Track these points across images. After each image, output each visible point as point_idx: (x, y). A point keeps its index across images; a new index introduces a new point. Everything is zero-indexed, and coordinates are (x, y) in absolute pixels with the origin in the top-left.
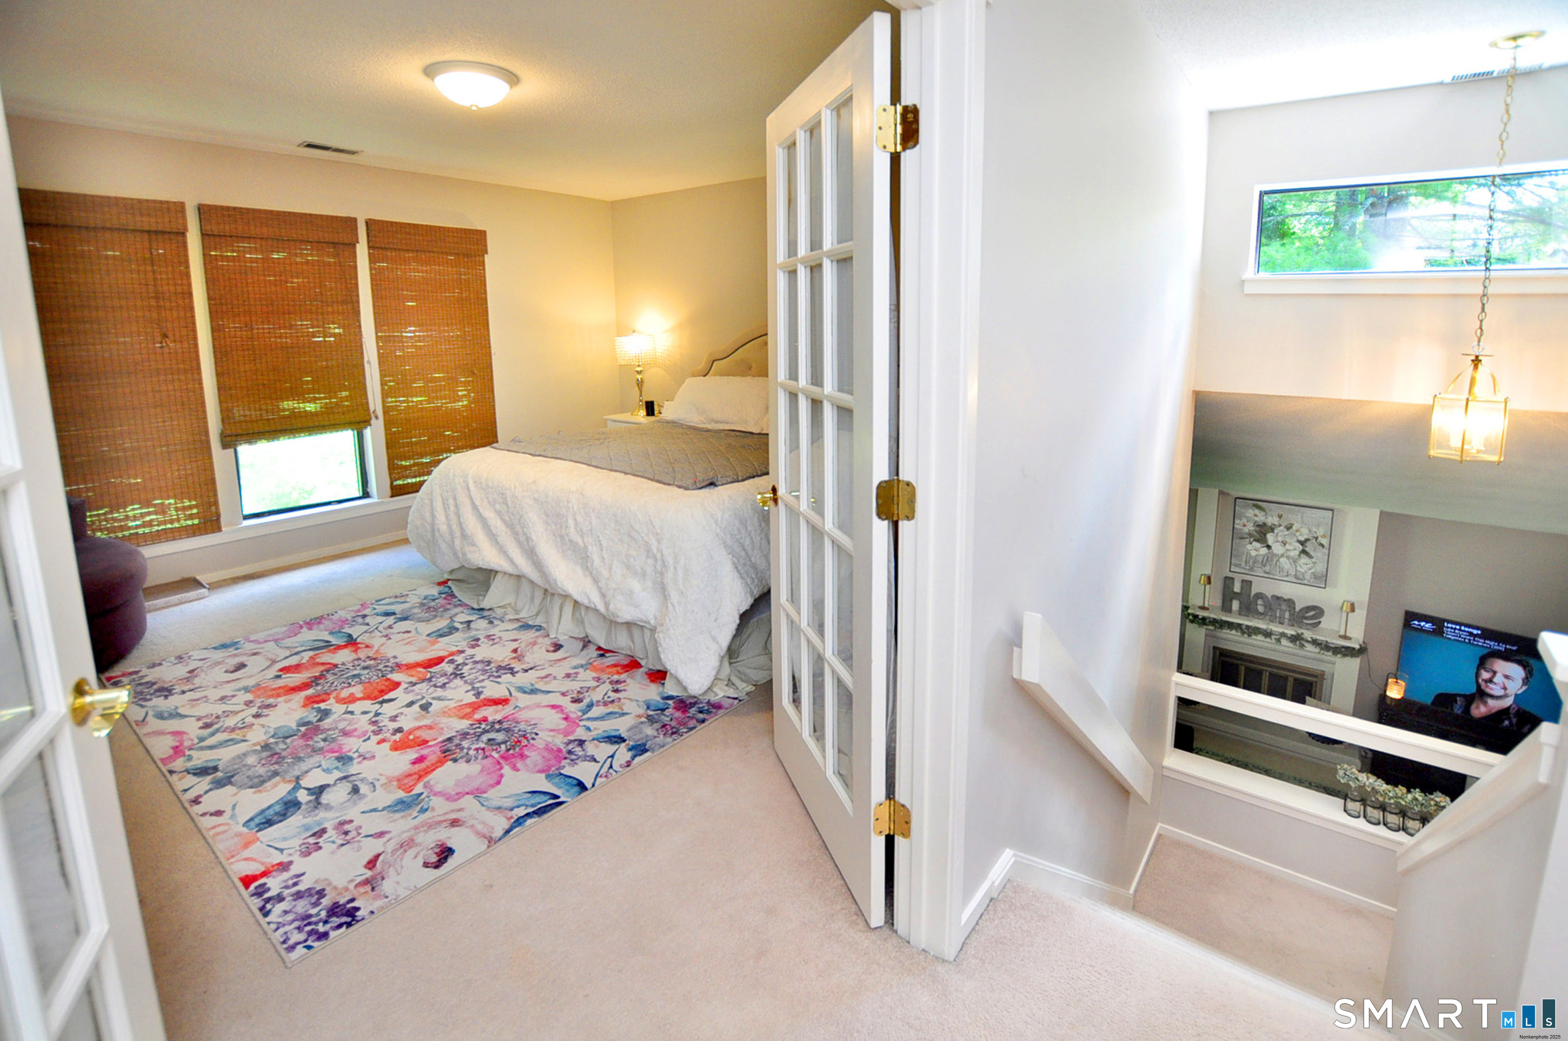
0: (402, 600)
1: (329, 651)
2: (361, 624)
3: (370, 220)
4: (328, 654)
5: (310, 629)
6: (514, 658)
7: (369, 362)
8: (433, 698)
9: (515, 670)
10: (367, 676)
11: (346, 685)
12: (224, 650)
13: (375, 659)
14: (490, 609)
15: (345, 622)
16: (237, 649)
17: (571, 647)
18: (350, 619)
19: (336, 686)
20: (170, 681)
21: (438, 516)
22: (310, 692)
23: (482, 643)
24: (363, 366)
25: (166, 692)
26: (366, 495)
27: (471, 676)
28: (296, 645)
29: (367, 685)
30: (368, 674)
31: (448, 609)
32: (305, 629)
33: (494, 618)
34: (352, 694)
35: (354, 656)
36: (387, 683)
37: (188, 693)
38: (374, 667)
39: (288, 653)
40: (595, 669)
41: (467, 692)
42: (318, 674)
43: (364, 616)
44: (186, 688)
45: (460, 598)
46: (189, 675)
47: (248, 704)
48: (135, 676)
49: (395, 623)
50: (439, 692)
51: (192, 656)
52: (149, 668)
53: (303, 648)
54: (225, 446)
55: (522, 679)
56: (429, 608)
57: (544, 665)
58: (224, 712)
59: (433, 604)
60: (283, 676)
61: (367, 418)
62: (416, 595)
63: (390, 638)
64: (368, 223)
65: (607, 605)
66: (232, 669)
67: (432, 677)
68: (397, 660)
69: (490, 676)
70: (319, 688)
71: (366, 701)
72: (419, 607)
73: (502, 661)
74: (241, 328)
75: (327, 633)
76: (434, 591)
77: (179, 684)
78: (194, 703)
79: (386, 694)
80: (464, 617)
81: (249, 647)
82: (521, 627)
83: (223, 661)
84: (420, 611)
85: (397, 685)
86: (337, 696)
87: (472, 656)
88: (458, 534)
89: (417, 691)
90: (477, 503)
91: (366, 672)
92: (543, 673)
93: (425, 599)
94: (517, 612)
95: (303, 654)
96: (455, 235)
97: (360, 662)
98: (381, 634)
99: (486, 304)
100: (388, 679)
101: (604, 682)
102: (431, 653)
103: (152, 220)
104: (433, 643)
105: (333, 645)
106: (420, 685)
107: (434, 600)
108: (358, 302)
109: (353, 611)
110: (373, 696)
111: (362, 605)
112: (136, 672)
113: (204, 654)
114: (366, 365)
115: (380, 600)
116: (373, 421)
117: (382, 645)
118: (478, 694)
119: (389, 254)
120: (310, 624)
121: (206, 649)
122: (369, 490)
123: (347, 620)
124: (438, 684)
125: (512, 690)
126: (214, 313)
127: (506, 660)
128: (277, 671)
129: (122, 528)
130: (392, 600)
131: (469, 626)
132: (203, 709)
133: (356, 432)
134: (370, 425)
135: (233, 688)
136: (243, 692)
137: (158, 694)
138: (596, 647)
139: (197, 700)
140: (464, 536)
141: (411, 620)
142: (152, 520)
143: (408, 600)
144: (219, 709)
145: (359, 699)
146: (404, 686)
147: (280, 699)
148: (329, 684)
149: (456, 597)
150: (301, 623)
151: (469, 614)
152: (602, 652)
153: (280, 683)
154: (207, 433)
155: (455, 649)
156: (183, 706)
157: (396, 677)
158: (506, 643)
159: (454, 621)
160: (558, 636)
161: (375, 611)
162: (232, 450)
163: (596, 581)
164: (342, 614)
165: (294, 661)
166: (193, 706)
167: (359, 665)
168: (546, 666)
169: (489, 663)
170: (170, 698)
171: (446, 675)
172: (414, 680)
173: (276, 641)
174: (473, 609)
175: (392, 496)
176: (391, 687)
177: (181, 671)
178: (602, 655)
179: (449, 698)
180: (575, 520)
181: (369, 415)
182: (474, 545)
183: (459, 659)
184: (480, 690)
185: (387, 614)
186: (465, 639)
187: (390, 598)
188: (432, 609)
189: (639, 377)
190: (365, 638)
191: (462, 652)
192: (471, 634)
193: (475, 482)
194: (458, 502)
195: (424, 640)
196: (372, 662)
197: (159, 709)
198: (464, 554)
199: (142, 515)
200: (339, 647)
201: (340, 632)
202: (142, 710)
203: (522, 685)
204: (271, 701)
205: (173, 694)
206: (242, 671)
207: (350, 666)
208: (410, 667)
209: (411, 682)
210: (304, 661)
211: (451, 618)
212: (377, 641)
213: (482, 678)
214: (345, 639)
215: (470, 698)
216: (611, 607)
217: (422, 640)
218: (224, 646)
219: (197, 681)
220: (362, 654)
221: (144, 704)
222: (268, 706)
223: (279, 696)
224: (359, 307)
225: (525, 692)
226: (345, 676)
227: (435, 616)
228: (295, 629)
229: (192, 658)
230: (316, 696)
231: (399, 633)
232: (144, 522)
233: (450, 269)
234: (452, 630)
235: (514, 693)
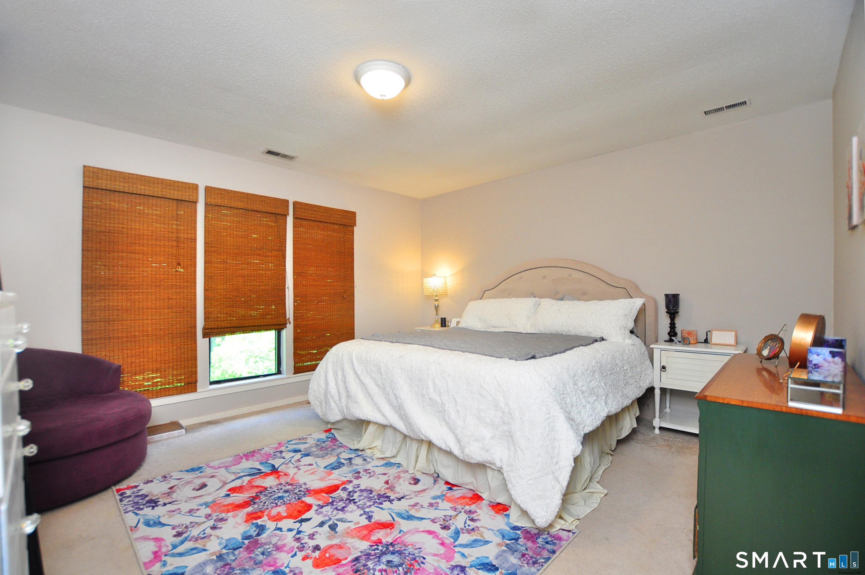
0: (304, 441)
1: (261, 477)
2: (280, 458)
3: (296, 202)
4: (260, 479)
5: (247, 460)
6: (388, 489)
7: (288, 288)
8: (338, 520)
9: (392, 498)
10: (288, 498)
11: (274, 505)
12: (193, 472)
13: (292, 485)
14: (362, 450)
15: (269, 456)
16: (201, 472)
17: (426, 482)
18: (272, 453)
19: (268, 505)
20: (157, 495)
21: (330, 383)
22: (250, 509)
23: (363, 475)
24: (285, 290)
25: (153, 503)
26: (279, 372)
27: (361, 502)
28: (239, 471)
29: (288, 505)
30: (288, 496)
31: (334, 449)
32: (244, 460)
33: (366, 456)
34: (279, 513)
35: (277, 482)
36: (302, 505)
37: (167, 505)
38: (292, 491)
39: (233, 477)
40: (450, 500)
41: (361, 515)
42: (254, 495)
43: (281, 452)
44: (167, 501)
45: (341, 441)
46: (169, 490)
47: (208, 516)
48: (135, 490)
49: (302, 458)
50: (341, 515)
51: (172, 476)
52: (145, 483)
53: (243, 474)
54: (205, 335)
55: (398, 506)
56: (322, 448)
57: (410, 495)
58: (191, 523)
59: (323, 445)
60: (231, 495)
61: (285, 322)
62: (312, 438)
63: (299, 469)
64: (295, 203)
65: (462, 449)
66: (198, 487)
67: (333, 501)
68: (307, 486)
69: (374, 503)
70: (256, 506)
71: (290, 520)
72: (316, 447)
73: (380, 490)
74: (221, 262)
75: (259, 463)
76: (323, 436)
77: (162, 497)
78: (171, 513)
79: (303, 514)
80: (345, 455)
81: (209, 471)
82: (386, 464)
83: (192, 481)
84: (316, 450)
85: (309, 507)
86: (269, 514)
87: (358, 486)
88: (344, 396)
89: (325, 513)
90: (359, 372)
91: (287, 494)
92: (412, 502)
93: (318, 441)
94: (382, 452)
95: (244, 478)
96: (340, 213)
97: (282, 486)
98: (293, 466)
99: (353, 256)
100: (303, 502)
101: (461, 512)
102: (330, 481)
103: (180, 193)
104: (330, 474)
105: (262, 473)
106: (326, 507)
107: (324, 442)
108: (285, 250)
109: (274, 448)
110: (293, 515)
111: (279, 444)
112: (136, 487)
113: (180, 475)
114: (287, 290)
115: (290, 441)
116: (288, 325)
117: (295, 474)
118: (369, 518)
119: (304, 223)
120: (248, 456)
121: (181, 471)
122: (281, 369)
123: (270, 454)
124: (339, 508)
125: (394, 515)
126: (207, 252)
127: (382, 489)
128: (227, 491)
129: (140, 386)
130: (298, 441)
131: (350, 462)
132: (176, 520)
133: (277, 332)
134: (286, 327)
135: (198, 503)
136: (204, 507)
137: (149, 504)
138: (444, 482)
139: (174, 511)
140: (349, 396)
141: (312, 456)
142: (157, 382)
143: (307, 442)
144: (187, 520)
145: (284, 518)
146: (315, 508)
147: (230, 514)
148: (262, 504)
149: (338, 441)
150: (241, 455)
151: (349, 453)
152: (449, 486)
153: (229, 500)
154: (195, 327)
155: (345, 479)
156: (164, 516)
157: (309, 500)
158: (379, 476)
159: (341, 458)
160: (415, 472)
161: (288, 449)
162: (208, 339)
163: (453, 430)
164: (266, 449)
165: (237, 483)
166: (170, 517)
167: (281, 489)
168: (413, 496)
169: (371, 492)
170: (155, 508)
171: (343, 500)
172: (321, 503)
173: (226, 467)
174: (351, 449)
175: (294, 374)
176: (306, 508)
177: (164, 487)
178: (450, 489)
179: (349, 520)
180: (434, 383)
181: (286, 321)
182: (356, 402)
183: (350, 487)
184: (370, 514)
185: (296, 451)
186: (350, 472)
187: (296, 440)
188: (324, 449)
189: (436, 303)
190: (283, 468)
191: (351, 482)
192: (354, 468)
193: (357, 359)
194: (345, 373)
195: (323, 471)
196: (290, 487)
197: (146, 518)
198: (348, 409)
199: (153, 378)
200: (267, 475)
201: (267, 463)
202: (136, 517)
203: (399, 511)
204: (223, 515)
205: (157, 506)
206: (204, 489)
207: (275, 489)
208: (317, 492)
209: (319, 505)
210: (244, 484)
211: (337, 455)
212: (291, 471)
213: (369, 504)
214: (271, 469)
215: (364, 521)
216: (467, 451)
217: (321, 472)
218: (193, 470)
219: (174, 496)
220: (283, 480)
221: (138, 512)
222: (222, 520)
223: (228, 511)
224: (285, 253)
225: (404, 518)
226: (273, 497)
227: (327, 454)
228: (238, 459)
229: (173, 478)
230: (255, 513)
231: (305, 465)
232: (153, 383)
233: (335, 234)
234: (339, 465)
235: (396, 519)
